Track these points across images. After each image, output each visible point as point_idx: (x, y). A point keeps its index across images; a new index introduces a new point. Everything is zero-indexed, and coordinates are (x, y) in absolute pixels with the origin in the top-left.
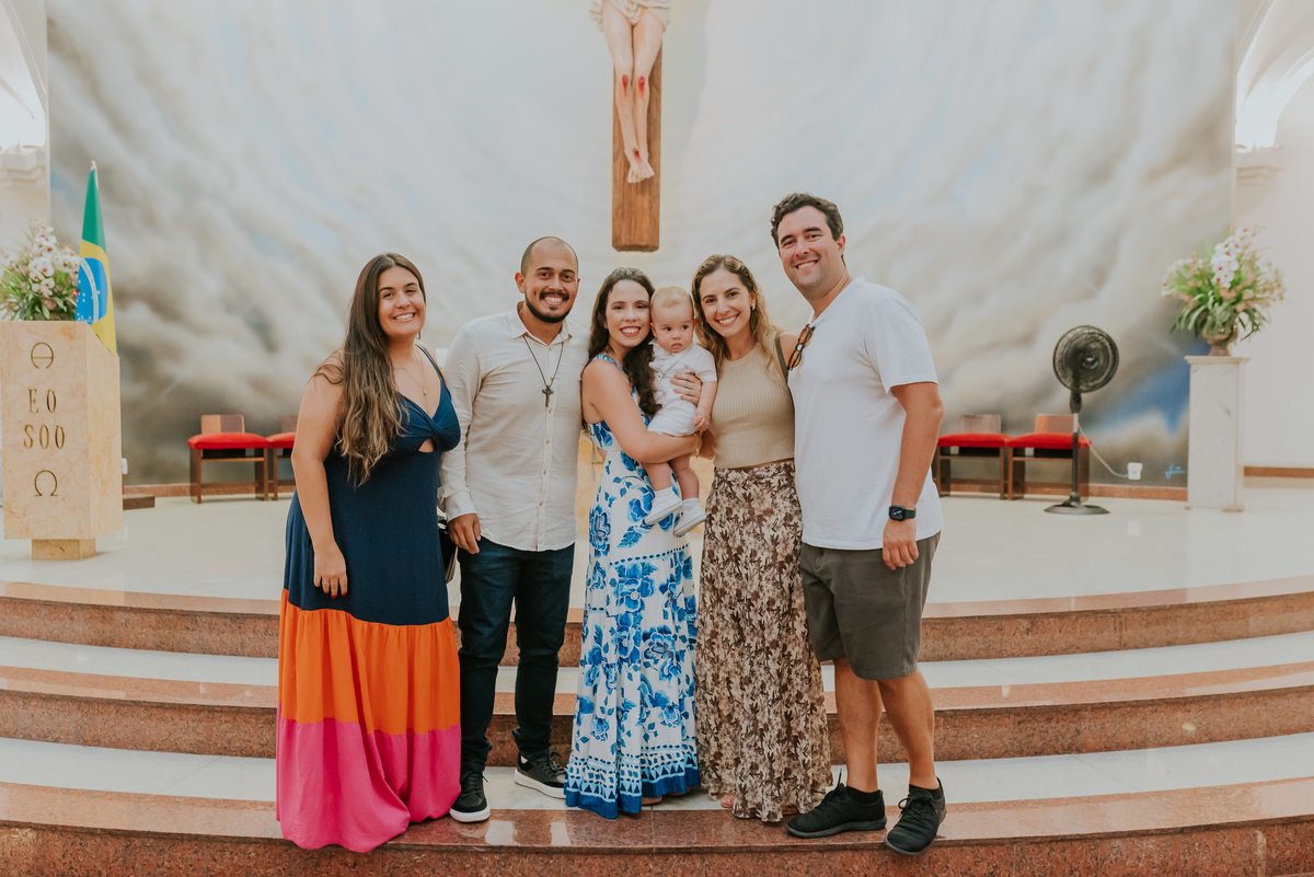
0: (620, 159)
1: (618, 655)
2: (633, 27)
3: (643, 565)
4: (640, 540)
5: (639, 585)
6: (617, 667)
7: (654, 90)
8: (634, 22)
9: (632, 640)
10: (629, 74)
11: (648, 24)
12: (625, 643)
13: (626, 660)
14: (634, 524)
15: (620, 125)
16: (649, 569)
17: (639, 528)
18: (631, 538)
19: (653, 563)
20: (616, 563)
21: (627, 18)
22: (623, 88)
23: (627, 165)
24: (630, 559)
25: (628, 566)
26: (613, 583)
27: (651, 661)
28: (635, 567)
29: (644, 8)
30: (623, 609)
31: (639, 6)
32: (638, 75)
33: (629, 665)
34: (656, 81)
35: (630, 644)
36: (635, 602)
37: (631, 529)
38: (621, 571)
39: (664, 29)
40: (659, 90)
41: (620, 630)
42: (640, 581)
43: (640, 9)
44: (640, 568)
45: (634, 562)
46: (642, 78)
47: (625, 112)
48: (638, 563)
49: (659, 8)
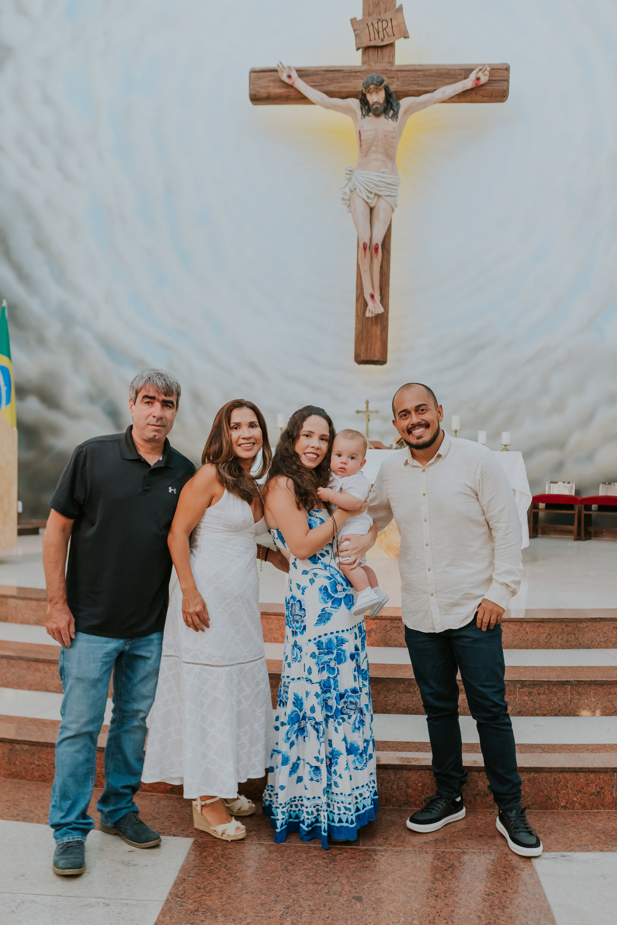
0: (361, 300)
1: (325, 713)
2: (371, 209)
3: (337, 638)
4: (332, 618)
5: (335, 655)
6: (324, 723)
7: (385, 253)
8: (372, 205)
9: (334, 700)
10: (368, 242)
11: (382, 207)
12: (330, 703)
13: (332, 717)
14: (325, 605)
15: (361, 277)
16: (342, 642)
17: (329, 609)
18: (324, 617)
19: (345, 636)
20: (315, 639)
21: (367, 203)
22: (363, 251)
23: (366, 305)
24: (326, 635)
25: (324, 640)
26: (313, 655)
27: (346, 717)
28: (330, 641)
29: (379, 196)
30: (325, 675)
31: (376, 194)
32: (374, 242)
33: (335, 721)
34: (387, 246)
35: (332, 703)
36: (333, 669)
37: (323, 610)
38: (319, 645)
39: (393, 210)
40: (389, 253)
41: (325, 692)
42: (335, 652)
43: (376, 197)
44: (335, 641)
45: (329, 636)
46: (377, 244)
47: (365, 267)
48: (333, 637)
49: (389, 196)
